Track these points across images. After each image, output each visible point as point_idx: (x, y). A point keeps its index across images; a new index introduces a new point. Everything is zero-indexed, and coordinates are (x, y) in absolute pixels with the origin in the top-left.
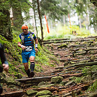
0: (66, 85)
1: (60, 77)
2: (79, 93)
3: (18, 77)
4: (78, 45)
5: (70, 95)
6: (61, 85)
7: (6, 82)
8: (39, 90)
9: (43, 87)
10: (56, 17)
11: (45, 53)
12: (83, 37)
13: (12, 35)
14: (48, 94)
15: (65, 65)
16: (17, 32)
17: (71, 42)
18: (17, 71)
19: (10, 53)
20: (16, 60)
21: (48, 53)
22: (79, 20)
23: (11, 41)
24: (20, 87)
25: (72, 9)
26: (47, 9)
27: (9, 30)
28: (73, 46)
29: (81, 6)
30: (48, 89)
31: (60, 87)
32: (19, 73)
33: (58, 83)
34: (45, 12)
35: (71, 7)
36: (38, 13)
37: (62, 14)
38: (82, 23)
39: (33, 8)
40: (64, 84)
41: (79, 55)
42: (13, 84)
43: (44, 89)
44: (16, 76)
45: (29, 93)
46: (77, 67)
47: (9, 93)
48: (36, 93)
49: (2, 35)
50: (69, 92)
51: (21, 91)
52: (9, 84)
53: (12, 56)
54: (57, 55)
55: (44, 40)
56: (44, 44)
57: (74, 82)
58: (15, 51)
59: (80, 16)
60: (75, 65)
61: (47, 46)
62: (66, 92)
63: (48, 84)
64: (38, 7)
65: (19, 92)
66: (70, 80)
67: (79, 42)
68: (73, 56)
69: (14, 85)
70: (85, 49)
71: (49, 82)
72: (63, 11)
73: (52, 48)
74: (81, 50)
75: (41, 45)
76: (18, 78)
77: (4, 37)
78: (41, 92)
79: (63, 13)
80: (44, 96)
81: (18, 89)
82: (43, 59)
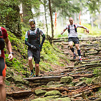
0: (76, 85)
1: (70, 77)
2: (89, 94)
3: (27, 75)
4: (89, 44)
5: (80, 96)
6: (71, 85)
7: (13, 80)
8: (48, 90)
9: (52, 87)
10: (67, 14)
11: (55, 51)
12: (95, 36)
13: (21, 32)
14: (57, 94)
15: (75, 65)
17: (82, 41)
18: (25, 69)
19: (19, 51)
20: (25, 58)
22: (90, 18)
23: (20, 39)
24: (28, 86)
25: (85, 7)
26: (58, 6)
27: (19, 26)
28: (85, 46)
29: (94, 4)
30: (57, 90)
31: (70, 88)
32: (27, 72)
33: (68, 83)
35: (83, 4)
36: (48, 10)
37: (73, 12)
38: (94, 21)
39: (44, 5)
40: (74, 84)
41: (90, 54)
42: (20, 82)
43: (53, 89)
44: (24, 75)
45: (37, 93)
46: (88, 67)
48: (44, 93)
49: (11, 32)
50: (79, 93)
51: (29, 90)
52: (17, 82)
53: (21, 53)
54: (67, 54)
55: (54, 38)
56: (54, 42)
57: (84, 83)
58: (24, 49)
59: (92, 15)
60: (86, 66)
61: (58, 44)
62: (76, 93)
63: (57, 84)
64: (50, 3)
65: (27, 91)
66: (81, 80)
67: (91, 42)
68: (84, 56)
69: (22, 83)
70: (97, 49)
71: (59, 82)
72: (75, 8)
73: (62, 46)
74: (92, 50)
75: (51, 43)
76: (27, 77)
77: (13, 34)
78: (50, 92)
79: (75, 10)
80: (53, 97)
81: (26, 88)
82: (53, 58)
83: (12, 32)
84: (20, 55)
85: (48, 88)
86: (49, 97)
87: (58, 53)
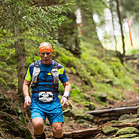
3: (90, 108)
7: (72, 115)
8: (120, 127)
9: (126, 122)
11: (128, 73)
13: (80, 49)
14: (134, 132)
16: (88, 44)
18: (87, 99)
19: (78, 74)
20: (86, 83)
21: (132, 73)
23: (79, 57)
24: (93, 122)
27: (76, 41)
30: (133, 126)
32: (91, 103)
34: (128, 14)
39: (111, 9)
42: (82, 118)
43: (128, 126)
44: (87, 107)
45: (106, 132)
47: (77, 132)
48: (115, 131)
51: (95, 128)
52: (77, 118)
53: (81, 78)
55: (126, 54)
56: (127, 60)
58: (85, 71)
63: (134, 118)
65: (92, 129)
69: (85, 119)
71: (136, 115)
75: (122, 62)
77: (68, 51)
78: (123, 130)
80: (128, 136)
81: (90, 126)
82: (125, 83)
83: (67, 49)
84: (79, 79)
85: (120, 124)
86: (122, 136)
87: (132, 75)
